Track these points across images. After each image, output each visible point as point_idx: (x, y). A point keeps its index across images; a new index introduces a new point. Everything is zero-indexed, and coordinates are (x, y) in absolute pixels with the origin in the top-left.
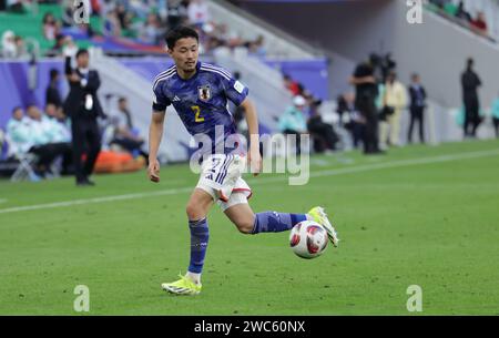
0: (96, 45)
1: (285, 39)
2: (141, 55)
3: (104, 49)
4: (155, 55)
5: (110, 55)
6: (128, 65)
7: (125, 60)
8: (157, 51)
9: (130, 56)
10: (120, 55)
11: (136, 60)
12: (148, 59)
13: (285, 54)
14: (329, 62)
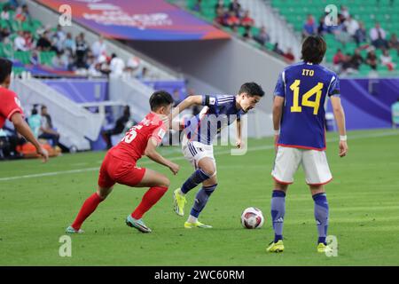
0: (27, 71)
1: (157, 66)
2: (58, 78)
3: (32, 73)
4: (68, 77)
5: (37, 77)
6: (49, 84)
7: (47, 80)
8: (69, 74)
9: (50, 78)
10: (43, 77)
11: (54, 81)
12: (63, 80)
13: (158, 77)
14: (187, 82)
